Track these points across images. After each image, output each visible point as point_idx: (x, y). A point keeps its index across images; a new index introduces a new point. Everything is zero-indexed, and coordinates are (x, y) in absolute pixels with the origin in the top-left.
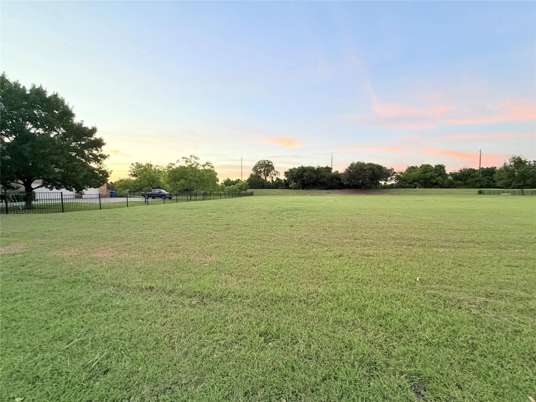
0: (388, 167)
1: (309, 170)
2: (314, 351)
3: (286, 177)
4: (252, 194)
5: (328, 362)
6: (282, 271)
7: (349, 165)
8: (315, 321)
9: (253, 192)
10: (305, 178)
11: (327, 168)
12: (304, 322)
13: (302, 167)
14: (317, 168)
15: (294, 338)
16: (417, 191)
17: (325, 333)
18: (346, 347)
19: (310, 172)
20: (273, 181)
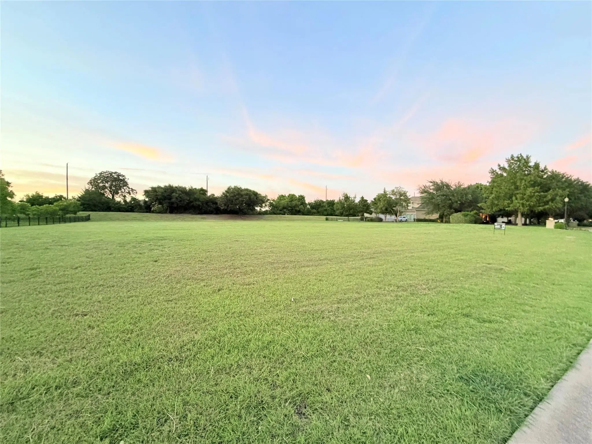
0: (263, 194)
1: (179, 190)
2: (192, 421)
3: (147, 197)
4: (87, 219)
5: (210, 427)
6: (141, 325)
7: (226, 189)
8: (192, 380)
9: (89, 215)
10: (173, 200)
11: (202, 190)
12: (177, 386)
13: (170, 186)
14: (190, 190)
15: (163, 416)
16: (286, 217)
17: (205, 390)
18: (231, 397)
19: (180, 192)
20: (125, 201)
